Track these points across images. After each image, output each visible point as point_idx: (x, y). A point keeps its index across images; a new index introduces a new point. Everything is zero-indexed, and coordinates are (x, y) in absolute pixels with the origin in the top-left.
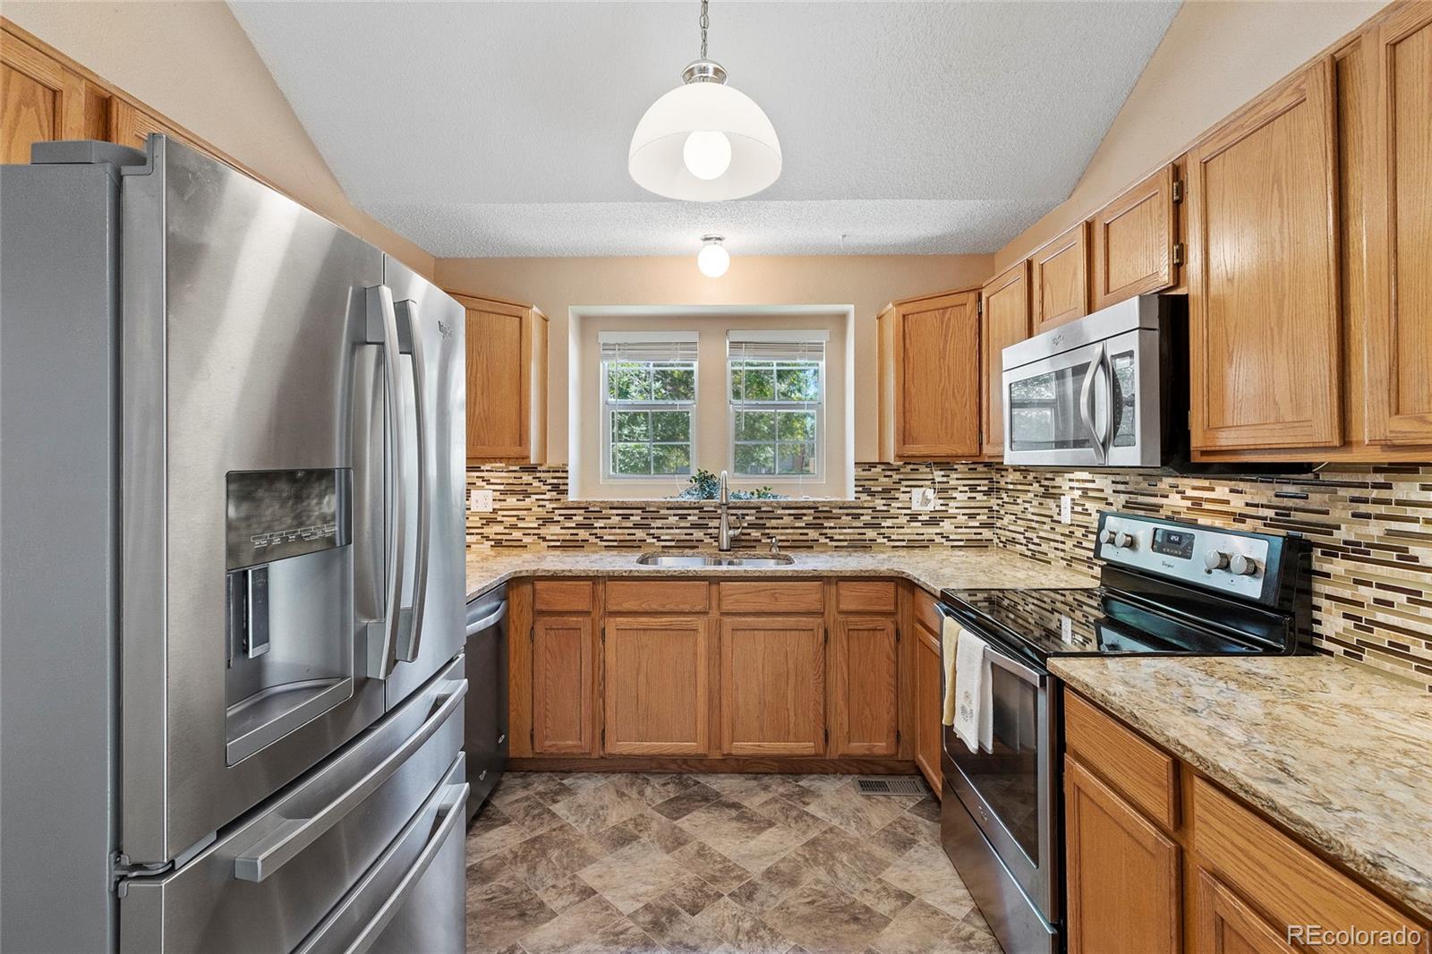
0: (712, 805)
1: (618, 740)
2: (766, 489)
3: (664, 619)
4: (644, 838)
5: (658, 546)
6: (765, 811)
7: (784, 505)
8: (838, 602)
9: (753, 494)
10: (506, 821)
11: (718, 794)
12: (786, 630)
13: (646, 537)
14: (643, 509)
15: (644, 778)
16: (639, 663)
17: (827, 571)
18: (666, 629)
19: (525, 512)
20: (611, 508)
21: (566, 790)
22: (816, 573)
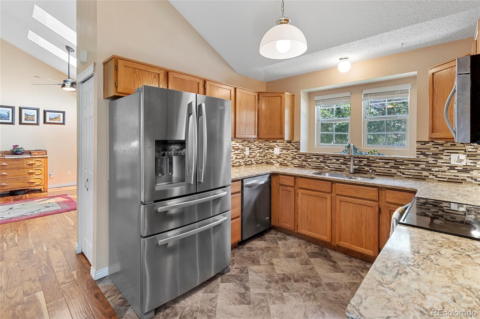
0: (326, 259)
1: (302, 229)
2: (374, 151)
3: (316, 193)
4: (297, 259)
5: (329, 170)
6: (344, 268)
7: (380, 158)
8: (385, 198)
9: (369, 153)
10: (265, 241)
11: (331, 257)
12: (362, 205)
13: (324, 166)
14: (324, 156)
15: (310, 244)
16: (308, 206)
17: (379, 184)
18: (317, 196)
19: (288, 155)
20: (313, 155)
21: (285, 239)
22: (374, 185)
